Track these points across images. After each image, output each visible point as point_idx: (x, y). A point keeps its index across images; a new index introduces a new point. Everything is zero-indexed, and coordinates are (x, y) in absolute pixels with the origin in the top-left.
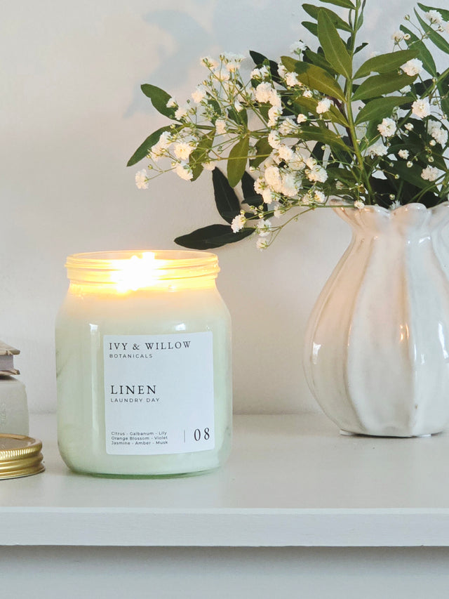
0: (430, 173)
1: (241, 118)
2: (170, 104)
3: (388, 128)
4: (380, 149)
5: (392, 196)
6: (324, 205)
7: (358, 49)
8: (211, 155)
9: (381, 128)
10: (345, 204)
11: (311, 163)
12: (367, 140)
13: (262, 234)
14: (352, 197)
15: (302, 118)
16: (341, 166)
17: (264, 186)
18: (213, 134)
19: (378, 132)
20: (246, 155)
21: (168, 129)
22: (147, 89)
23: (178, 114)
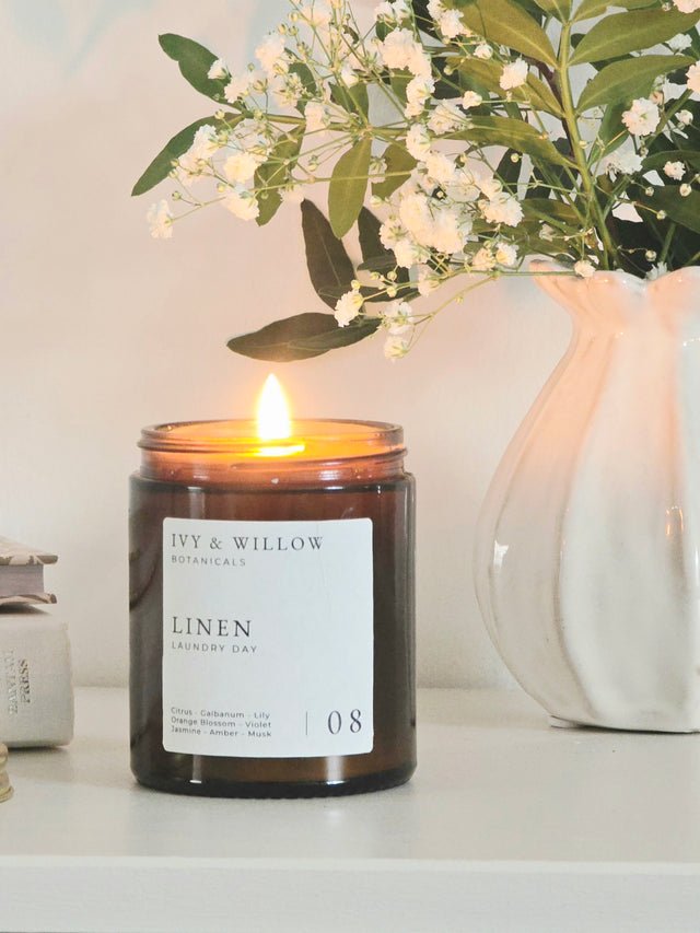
1: (353, 100)
2: (215, 72)
3: (643, 117)
4: (627, 161)
5: (651, 255)
6: (515, 271)
8: (296, 172)
9: (629, 118)
10: (559, 268)
11: (492, 187)
12: (601, 142)
13: (395, 329)
14: (571, 255)
15: (472, 99)
16: (552, 196)
17: (400, 233)
18: (300, 132)
19: (624, 127)
20: (366, 172)
21: (211, 121)
22: (171, 44)
23: (231, 93)
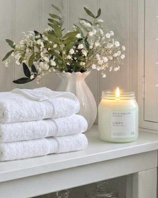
0: (83, 64)
2: (14, 45)
4: (69, 57)
5: (72, 70)
7: (62, 30)
9: (70, 51)
15: (49, 49)
18: (25, 53)
23: (16, 47)
